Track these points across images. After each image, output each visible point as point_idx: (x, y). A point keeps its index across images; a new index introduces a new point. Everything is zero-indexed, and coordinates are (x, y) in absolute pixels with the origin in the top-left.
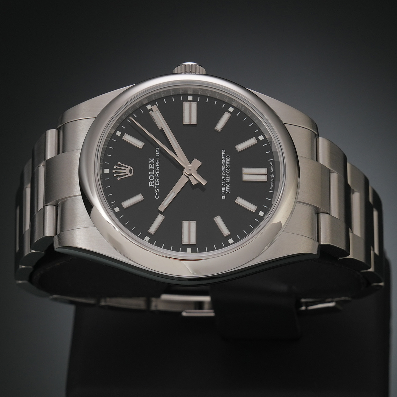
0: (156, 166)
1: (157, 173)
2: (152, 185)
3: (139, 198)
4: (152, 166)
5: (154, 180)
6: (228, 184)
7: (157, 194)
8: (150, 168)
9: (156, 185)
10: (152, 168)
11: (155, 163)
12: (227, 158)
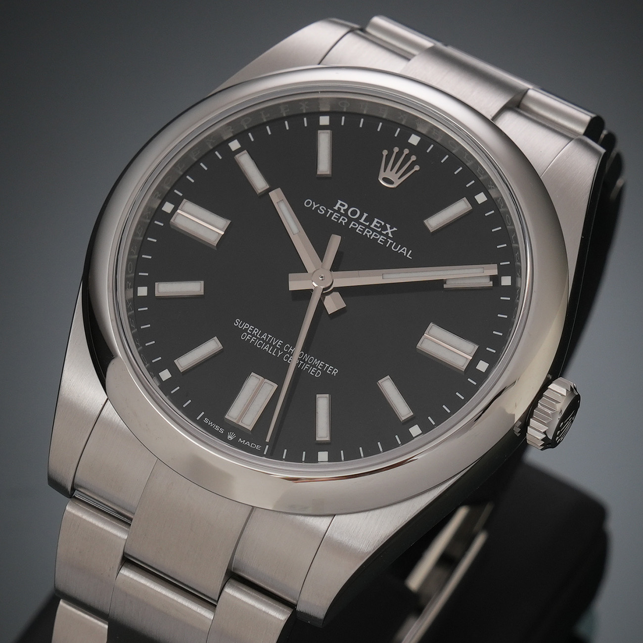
0: (374, 233)
1: (359, 228)
2: (339, 208)
3: (324, 166)
4: (379, 225)
5: (346, 215)
6: (260, 344)
7: (315, 206)
8: (376, 220)
9: (335, 214)
10: (375, 223)
11: (381, 234)
12: (316, 371)
